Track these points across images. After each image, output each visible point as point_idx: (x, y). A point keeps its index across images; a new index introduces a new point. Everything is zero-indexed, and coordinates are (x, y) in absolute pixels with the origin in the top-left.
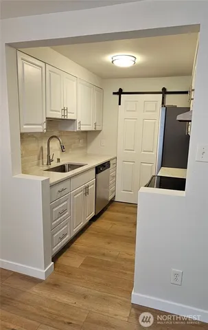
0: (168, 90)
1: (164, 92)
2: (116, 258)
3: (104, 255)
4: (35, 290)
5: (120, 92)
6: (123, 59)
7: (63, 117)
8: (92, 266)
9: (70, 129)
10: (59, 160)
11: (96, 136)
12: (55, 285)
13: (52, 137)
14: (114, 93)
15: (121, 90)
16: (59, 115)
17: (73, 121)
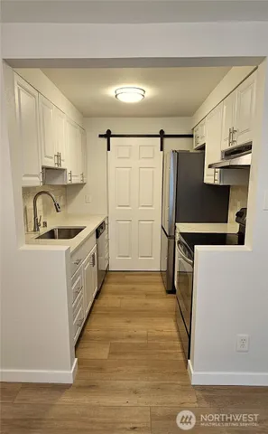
0: (166, 133)
1: (162, 135)
2: (147, 337)
3: (130, 337)
4: (66, 399)
5: (108, 135)
6: (130, 93)
7: (56, 166)
8: (124, 353)
9: (58, 182)
10: (45, 224)
11: (77, 192)
12: (91, 387)
13: (40, 193)
14: (101, 136)
15: (109, 131)
16: (51, 163)
17: (64, 170)
